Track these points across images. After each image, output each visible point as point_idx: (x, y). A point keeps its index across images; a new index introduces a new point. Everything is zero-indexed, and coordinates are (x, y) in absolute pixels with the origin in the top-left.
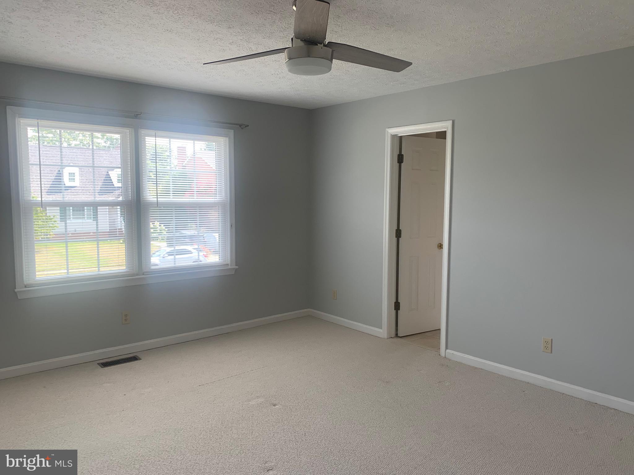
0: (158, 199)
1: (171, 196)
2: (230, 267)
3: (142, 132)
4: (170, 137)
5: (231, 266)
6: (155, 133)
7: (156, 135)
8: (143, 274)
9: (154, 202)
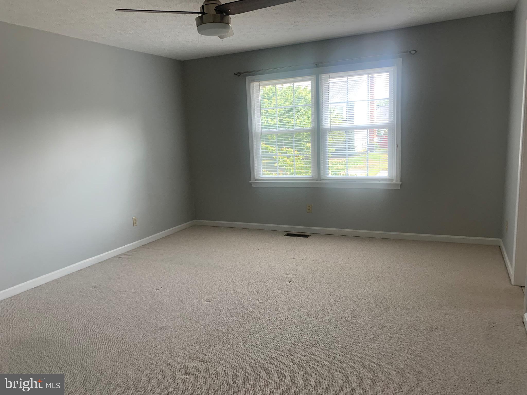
0: (331, 126)
1: (348, 122)
2: (394, 182)
3: (323, 76)
4: (347, 76)
5: (396, 181)
6: (330, 75)
7: (331, 77)
8: (321, 181)
9: (328, 128)
